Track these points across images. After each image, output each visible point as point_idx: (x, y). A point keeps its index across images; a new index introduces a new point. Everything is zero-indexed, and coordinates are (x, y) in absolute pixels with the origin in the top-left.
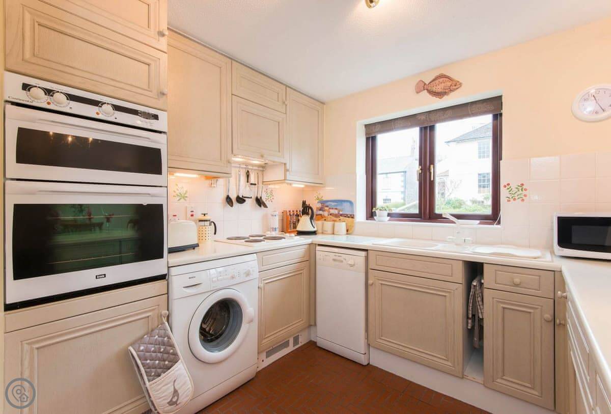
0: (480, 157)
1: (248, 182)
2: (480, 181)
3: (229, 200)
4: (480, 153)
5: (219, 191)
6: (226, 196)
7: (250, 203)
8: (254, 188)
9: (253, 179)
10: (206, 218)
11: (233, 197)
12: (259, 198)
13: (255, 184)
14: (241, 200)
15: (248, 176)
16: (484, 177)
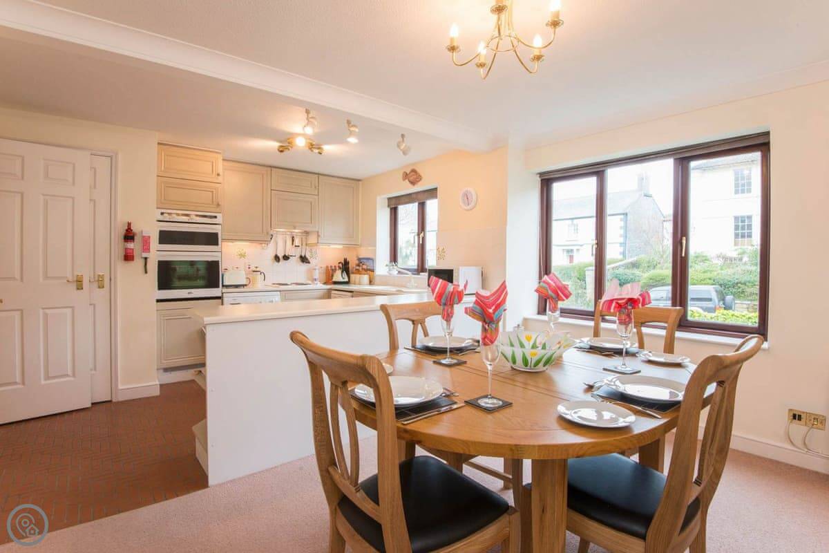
0: (737, 192)
1: (293, 244)
2: (737, 228)
3: (277, 258)
4: (737, 185)
5: (270, 251)
6: (274, 255)
7: (294, 261)
8: (299, 249)
9: (297, 242)
10: (258, 269)
11: (281, 255)
12: (303, 255)
13: (298, 246)
14: (286, 258)
15: (293, 241)
16: (743, 221)
